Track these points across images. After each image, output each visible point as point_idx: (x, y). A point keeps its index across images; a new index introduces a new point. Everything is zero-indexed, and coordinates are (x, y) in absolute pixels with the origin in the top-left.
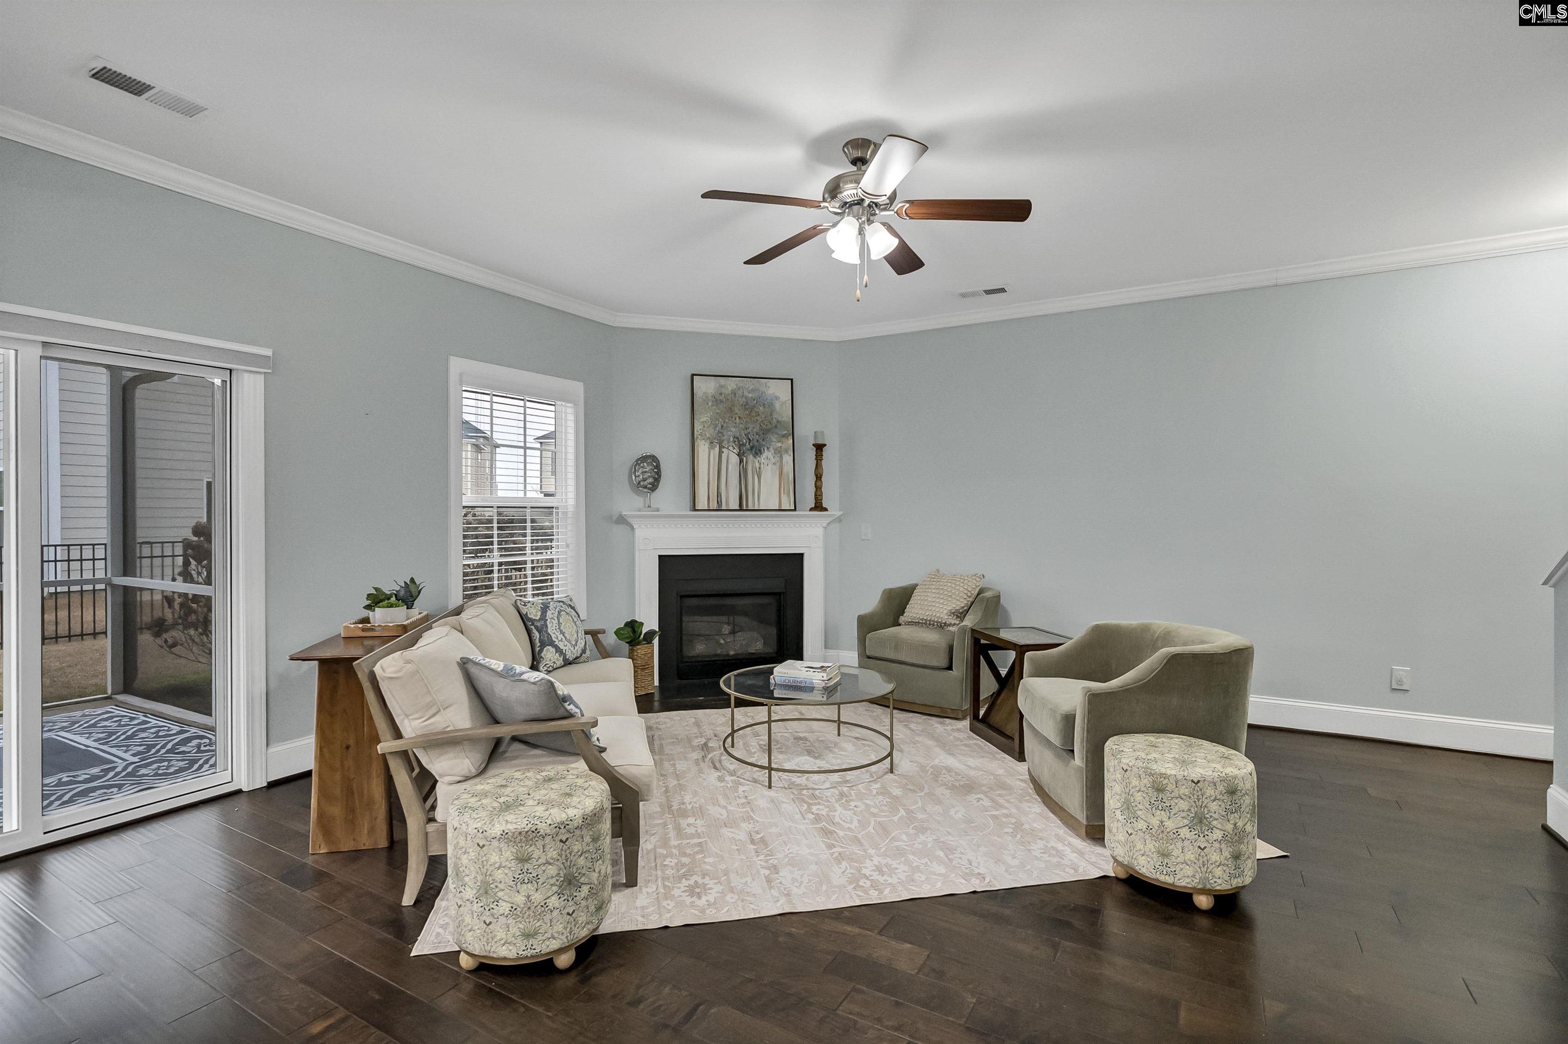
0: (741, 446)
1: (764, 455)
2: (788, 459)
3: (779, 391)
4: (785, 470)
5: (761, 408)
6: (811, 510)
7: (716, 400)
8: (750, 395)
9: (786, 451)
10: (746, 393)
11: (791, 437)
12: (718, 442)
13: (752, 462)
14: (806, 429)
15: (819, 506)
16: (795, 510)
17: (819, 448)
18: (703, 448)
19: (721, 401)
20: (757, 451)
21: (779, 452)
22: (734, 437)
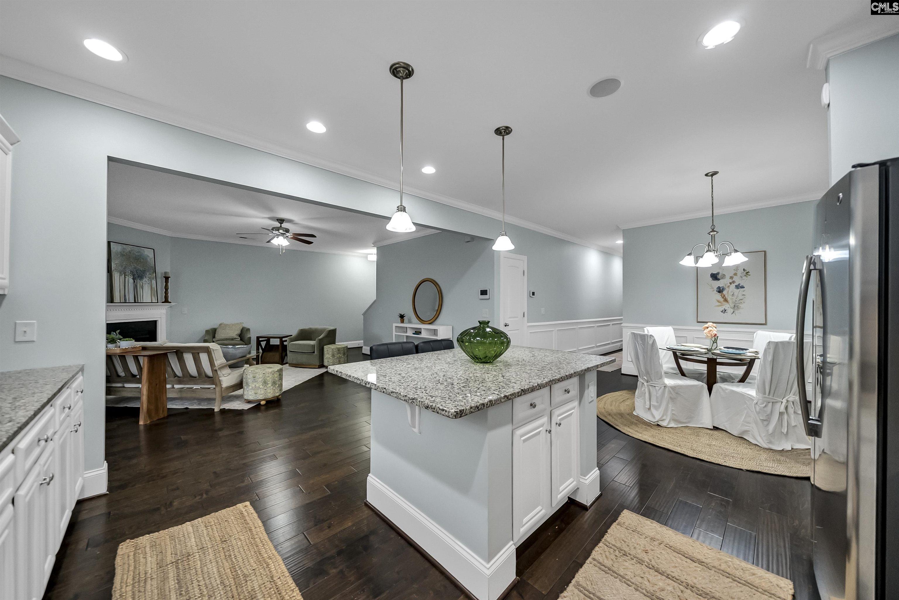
0: (134, 275)
1: (144, 280)
2: (154, 282)
3: (149, 253)
4: (153, 286)
5: (142, 260)
6: (163, 302)
7: (122, 254)
8: (137, 254)
9: (153, 279)
10: (135, 253)
11: (155, 273)
12: (123, 273)
13: (139, 283)
14: (161, 269)
15: (166, 301)
16: (158, 303)
17: (167, 278)
18: (116, 276)
19: (124, 255)
20: (141, 277)
21: (151, 279)
22: (131, 271)
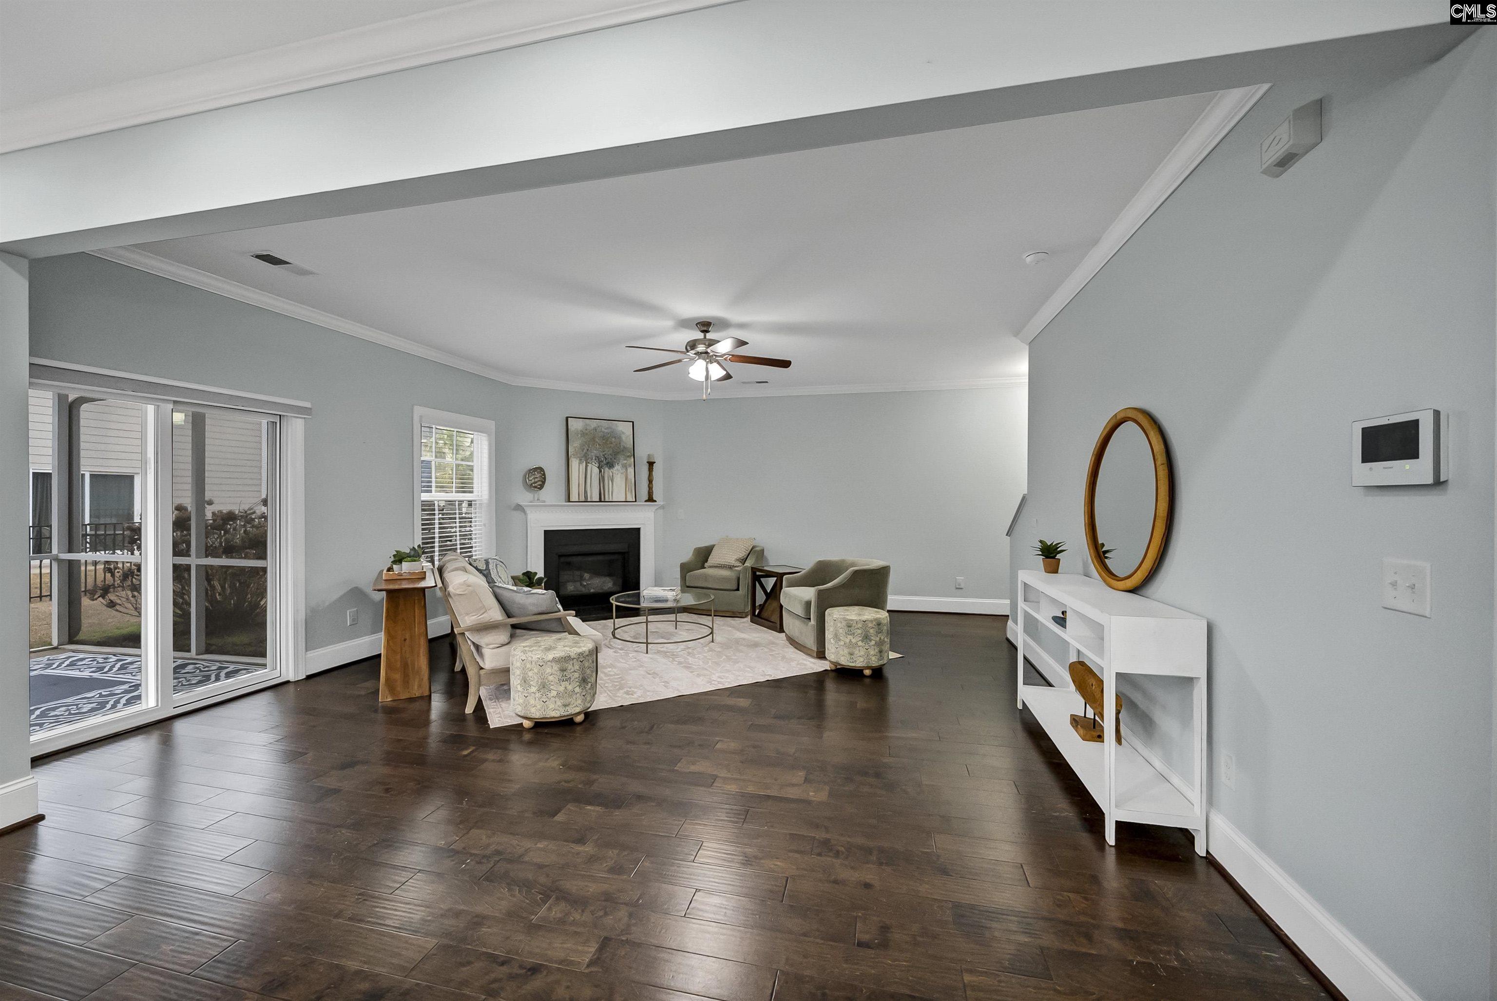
0: (600, 462)
1: (616, 468)
2: (631, 470)
3: (625, 429)
4: (629, 477)
5: (613, 439)
6: (646, 501)
7: (584, 433)
8: (606, 431)
9: (630, 466)
10: (603, 430)
11: (633, 457)
12: (585, 458)
13: (607, 472)
14: (643, 453)
15: (650, 499)
16: (636, 501)
17: (651, 464)
18: (575, 463)
19: (587, 434)
20: (611, 465)
21: (625, 467)
22: (596, 457)
